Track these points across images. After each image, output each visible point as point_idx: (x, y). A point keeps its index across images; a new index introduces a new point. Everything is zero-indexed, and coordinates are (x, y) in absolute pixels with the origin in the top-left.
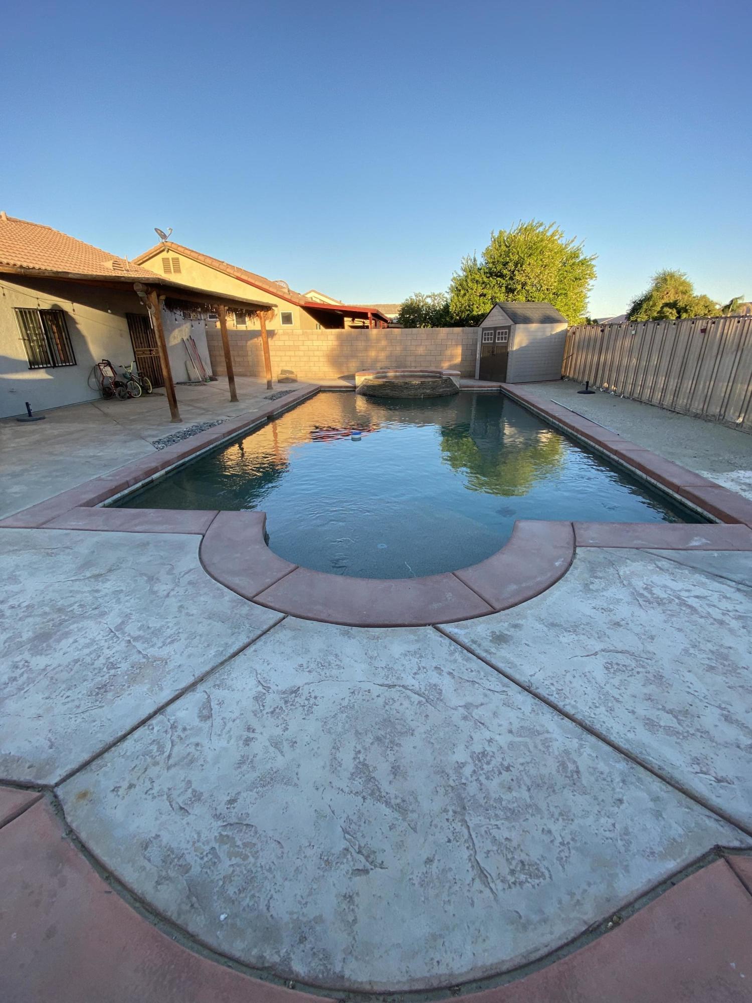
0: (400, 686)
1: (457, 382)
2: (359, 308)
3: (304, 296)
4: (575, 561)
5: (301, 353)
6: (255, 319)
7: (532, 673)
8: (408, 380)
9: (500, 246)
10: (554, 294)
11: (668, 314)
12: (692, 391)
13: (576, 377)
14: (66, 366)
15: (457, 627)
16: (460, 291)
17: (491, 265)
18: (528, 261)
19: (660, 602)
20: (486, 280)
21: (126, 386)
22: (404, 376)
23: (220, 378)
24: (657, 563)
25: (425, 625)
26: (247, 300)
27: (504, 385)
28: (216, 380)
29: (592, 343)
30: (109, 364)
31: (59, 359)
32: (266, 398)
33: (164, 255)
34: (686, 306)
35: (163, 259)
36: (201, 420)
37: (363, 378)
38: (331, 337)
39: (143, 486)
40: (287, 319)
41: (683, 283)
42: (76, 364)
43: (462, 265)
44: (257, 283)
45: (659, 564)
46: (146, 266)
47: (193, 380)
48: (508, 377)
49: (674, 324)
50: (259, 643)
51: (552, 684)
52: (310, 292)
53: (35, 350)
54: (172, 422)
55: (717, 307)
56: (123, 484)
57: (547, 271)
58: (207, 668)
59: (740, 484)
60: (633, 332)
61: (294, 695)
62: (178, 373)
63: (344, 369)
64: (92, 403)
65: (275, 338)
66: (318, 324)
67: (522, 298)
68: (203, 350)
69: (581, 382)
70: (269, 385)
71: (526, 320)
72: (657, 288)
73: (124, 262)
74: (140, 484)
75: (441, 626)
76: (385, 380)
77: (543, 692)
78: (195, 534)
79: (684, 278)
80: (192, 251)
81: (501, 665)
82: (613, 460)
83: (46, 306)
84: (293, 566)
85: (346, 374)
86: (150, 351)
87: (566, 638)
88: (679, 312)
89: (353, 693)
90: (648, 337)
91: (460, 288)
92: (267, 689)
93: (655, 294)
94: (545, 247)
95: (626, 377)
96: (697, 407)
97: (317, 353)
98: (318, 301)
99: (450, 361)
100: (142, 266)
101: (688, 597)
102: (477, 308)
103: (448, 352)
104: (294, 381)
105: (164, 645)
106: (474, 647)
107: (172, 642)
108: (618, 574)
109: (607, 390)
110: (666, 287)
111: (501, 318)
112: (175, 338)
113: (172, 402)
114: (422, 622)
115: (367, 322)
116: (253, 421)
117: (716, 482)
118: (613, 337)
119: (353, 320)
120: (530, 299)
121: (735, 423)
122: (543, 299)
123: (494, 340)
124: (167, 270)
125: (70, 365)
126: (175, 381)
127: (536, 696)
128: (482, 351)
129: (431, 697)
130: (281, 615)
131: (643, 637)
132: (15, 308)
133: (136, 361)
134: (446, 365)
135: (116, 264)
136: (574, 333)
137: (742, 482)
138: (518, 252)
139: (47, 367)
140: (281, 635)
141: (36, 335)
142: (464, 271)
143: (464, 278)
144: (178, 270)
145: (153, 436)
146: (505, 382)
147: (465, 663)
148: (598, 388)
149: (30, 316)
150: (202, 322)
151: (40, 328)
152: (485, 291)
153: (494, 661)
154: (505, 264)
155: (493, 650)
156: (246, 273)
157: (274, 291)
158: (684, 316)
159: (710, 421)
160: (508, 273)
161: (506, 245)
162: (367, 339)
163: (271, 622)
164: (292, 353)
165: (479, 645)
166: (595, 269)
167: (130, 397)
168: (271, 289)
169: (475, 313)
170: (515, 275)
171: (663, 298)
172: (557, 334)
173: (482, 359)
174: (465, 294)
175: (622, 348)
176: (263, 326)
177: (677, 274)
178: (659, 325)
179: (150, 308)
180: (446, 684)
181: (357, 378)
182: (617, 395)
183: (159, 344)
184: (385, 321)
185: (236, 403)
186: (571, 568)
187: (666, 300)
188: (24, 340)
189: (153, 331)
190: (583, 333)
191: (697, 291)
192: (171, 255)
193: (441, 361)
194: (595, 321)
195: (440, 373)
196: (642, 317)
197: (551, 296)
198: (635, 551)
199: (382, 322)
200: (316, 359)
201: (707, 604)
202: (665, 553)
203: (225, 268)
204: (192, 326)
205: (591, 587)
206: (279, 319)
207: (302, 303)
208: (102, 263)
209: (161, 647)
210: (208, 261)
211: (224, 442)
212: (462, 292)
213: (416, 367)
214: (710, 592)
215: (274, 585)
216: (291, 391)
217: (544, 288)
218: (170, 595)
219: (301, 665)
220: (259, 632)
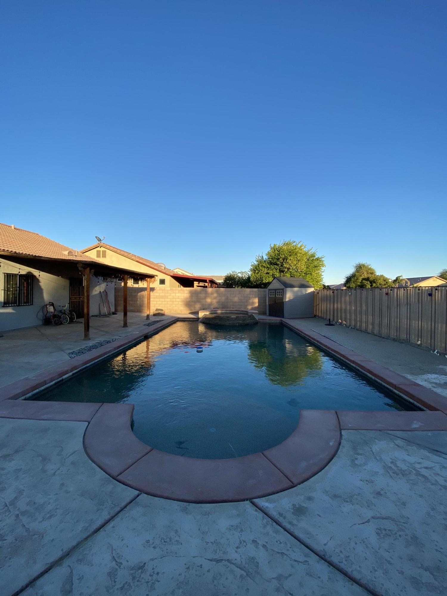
0: (225, 560)
1: (257, 317)
2: (202, 278)
3: (172, 271)
4: (342, 441)
5: (168, 300)
6: (144, 282)
7: (326, 542)
8: (228, 315)
9: (275, 251)
10: (305, 273)
11: (365, 283)
12: (388, 326)
13: (322, 316)
14: (26, 305)
15: (267, 501)
16: (255, 271)
17: (271, 260)
18: (290, 258)
19: (403, 473)
20: (268, 266)
21: (60, 317)
22: (226, 313)
23: (118, 313)
24: (395, 441)
25: (243, 500)
26: (141, 273)
27: (283, 319)
28: (116, 314)
29: (328, 299)
30: (52, 305)
31: (23, 301)
32: (145, 325)
33: (98, 249)
34: (374, 280)
35: (97, 251)
36: (102, 339)
37: (203, 314)
38: (186, 292)
39: (56, 384)
40: (162, 282)
41: (370, 269)
42: (32, 304)
43: (256, 259)
44: (148, 264)
45: (397, 442)
46: (86, 254)
47: (102, 314)
48: (285, 315)
49: (371, 290)
50: (117, 520)
51: (341, 552)
52: (176, 269)
53: (10, 296)
54: (84, 340)
55: (390, 281)
56: (43, 382)
57: (300, 263)
58: (74, 543)
59: (431, 383)
60: (350, 294)
61: (140, 571)
62: (94, 310)
63: (192, 308)
64: (36, 327)
65: (155, 291)
66: (180, 285)
67: (288, 275)
68: (111, 298)
69: (326, 319)
70: (148, 316)
71: (292, 286)
72: (357, 271)
73: (75, 252)
74: (54, 382)
75: (256, 501)
76: (215, 315)
77: (335, 560)
78: (83, 421)
79: (370, 267)
80: (114, 248)
81: (302, 536)
82: (353, 367)
83: (23, 272)
84: (149, 448)
85: (193, 311)
86: (80, 297)
87: (347, 508)
88: (371, 283)
89: (188, 568)
90: (358, 297)
91: (255, 269)
92: (119, 564)
93: (357, 274)
94: (298, 252)
95: (351, 316)
96: (393, 334)
97: (177, 300)
98: (180, 273)
99: (252, 305)
100: (84, 254)
101: (421, 468)
102: (265, 279)
103: (251, 301)
104: (163, 315)
105: (43, 520)
106: (281, 519)
107: (50, 517)
108: (372, 451)
109: (341, 324)
110: (362, 270)
111: (278, 285)
112: (96, 291)
113: (87, 328)
114: (242, 498)
115: (206, 284)
116: (135, 340)
117: (417, 382)
118: (339, 296)
119: (199, 283)
120: (292, 275)
121: (417, 344)
122: (299, 276)
123: (276, 295)
124: (98, 256)
125: (28, 305)
126: (91, 314)
127: (331, 564)
128: (269, 301)
129: (250, 570)
130: (137, 492)
131: (398, 504)
132: (5, 273)
133: (69, 303)
134: (250, 307)
135: (70, 253)
136: (318, 293)
137: (431, 381)
138: (284, 254)
139: (14, 306)
140: (136, 511)
141: (13, 288)
142: (257, 262)
143: (257, 265)
144: (104, 256)
145: (70, 349)
146: (283, 317)
147: (275, 535)
148: (336, 322)
149: (13, 278)
150: (113, 283)
151: (17, 284)
152: (269, 271)
153: (297, 533)
154: (278, 259)
155: (295, 522)
156: (142, 259)
157: (157, 268)
158: (374, 285)
159: (402, 343)
160: (280, 263)
161: (278, 251)
162: (206, 293)
163: (128, 500)
164: (163, 300)
165: (285, 518)
166: (324, 262)
167: (61, 324)
168: (155, 267)
169: (264, 282)
170: (283, 264)
171: (361, 276)
172: (309, 293)
173: (269, 305)
174: (258, 273)
175: (345, 301)
176: (148, 285)
177: (366, 265)
178: (363, 290)
179: (84, 276)
180: (261, 555)
181: (200, 313)
182: (347, 327)
183: (86, 295)
184: (216, 284)
185: (126, 328)
186: (341, 447)
187: (363, 277)
188: (4, 290)
189: (83, 287)
190: (323, 293)
191: (378, 273)
192: (102, 249)
193: (247, 305)
194: (328, 286)
195: (247, 312)
196: (353, 285)
197: (303, 274)
198: (378, 432)
199: (214, 284)
200: (177, 303)
201: (434, 474)
202: (399, 433)
203: (131, 256)
204: (107, 286)
205: (356, 462)
206: (158, 282)
207: (172, 274)
208: (62, 252)
209: (41, 522)
210: (122, 253)
211: (114, 353)
212: (257, 272)
213: (233, 308)
214: (434, 464)
215: (134, 465)
216: (160, 321)
217: (299, 270)
218: (57, 473)
219: (148, 542)
220: (118, 509)
